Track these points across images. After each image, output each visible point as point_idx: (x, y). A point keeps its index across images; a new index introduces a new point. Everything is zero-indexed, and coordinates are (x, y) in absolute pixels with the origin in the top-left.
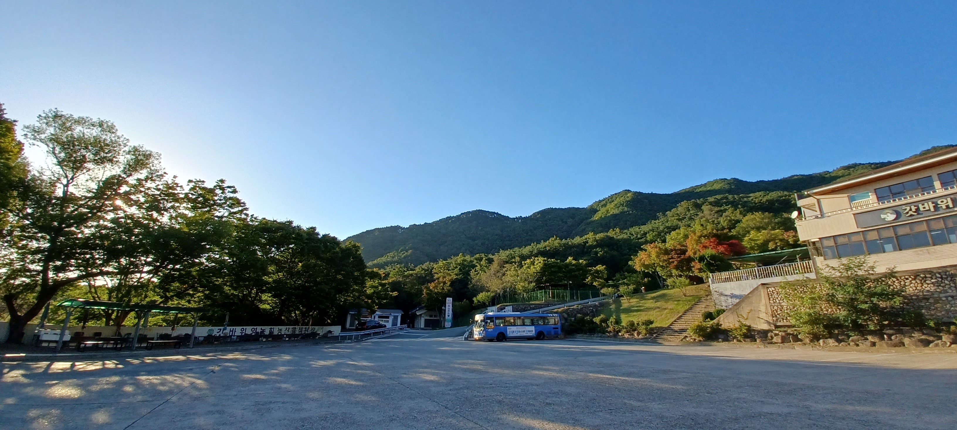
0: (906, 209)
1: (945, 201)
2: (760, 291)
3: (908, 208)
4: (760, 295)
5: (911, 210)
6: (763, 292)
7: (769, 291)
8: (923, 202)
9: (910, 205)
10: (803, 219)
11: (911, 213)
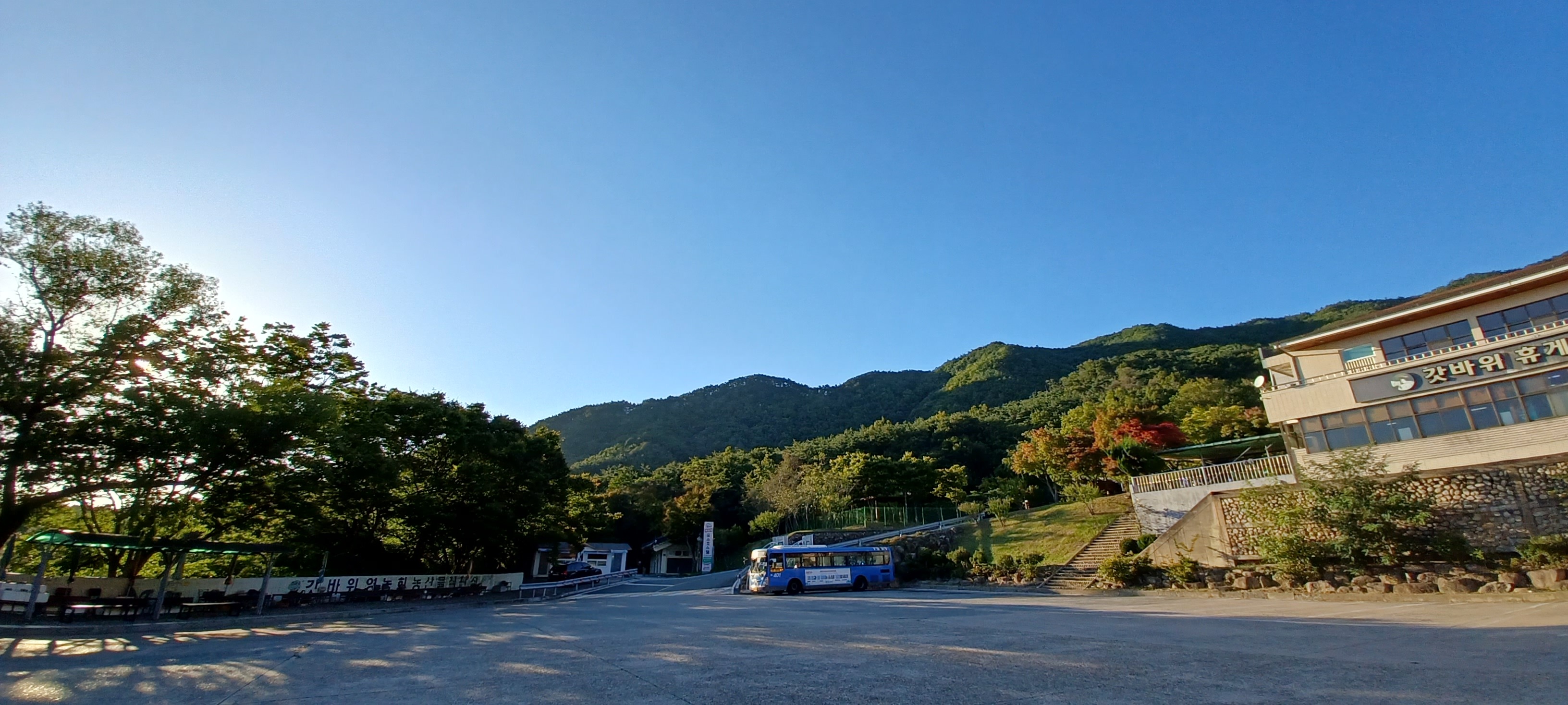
0: (1429, 372)
1: (1491, 359)
2: (1210, 505)
3: (1433, 371)
4: (1211, 511)
5: (1436, 373)
6: (1215, 507)
7: (1223, 503)
8: (1455, 361)
9: (1435, 365)
10: (1273, 388)
11: (1437, 378)
